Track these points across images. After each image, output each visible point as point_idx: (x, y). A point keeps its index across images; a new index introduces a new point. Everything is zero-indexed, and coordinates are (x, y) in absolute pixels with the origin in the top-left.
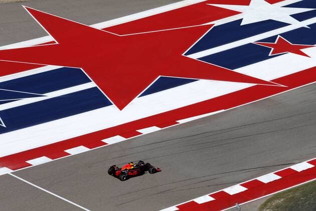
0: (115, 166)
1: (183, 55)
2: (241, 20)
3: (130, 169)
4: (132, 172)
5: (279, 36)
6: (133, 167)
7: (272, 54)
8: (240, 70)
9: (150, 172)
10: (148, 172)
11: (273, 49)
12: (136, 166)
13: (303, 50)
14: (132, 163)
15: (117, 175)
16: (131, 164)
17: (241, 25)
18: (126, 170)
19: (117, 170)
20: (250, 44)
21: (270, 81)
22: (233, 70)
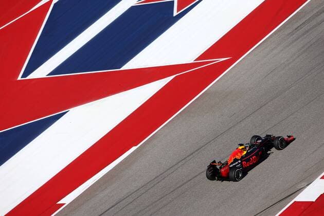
0: (214, 162)
1: (19, 78)
3: (242, 157)
4: (248, 160)
6: (245, 152)
8: (135, 63)
9: (278, 149)
10: (273, 149)
12: (250, 147)
14: (241, 145)
15: (224, 175)
16: (241, 148)
18: (236, 160)
19: (220, 168)
21: (195, 60)
22: (122, 69)
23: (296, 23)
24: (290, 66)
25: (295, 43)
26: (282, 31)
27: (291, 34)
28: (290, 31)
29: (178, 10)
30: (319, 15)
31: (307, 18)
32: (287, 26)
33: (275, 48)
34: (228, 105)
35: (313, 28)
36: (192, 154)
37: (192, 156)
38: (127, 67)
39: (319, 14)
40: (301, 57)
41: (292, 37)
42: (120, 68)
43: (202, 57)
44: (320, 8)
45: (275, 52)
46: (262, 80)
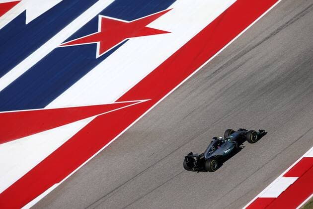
2: (23, 15)
5: (100, 17)
7: (101, 53)
8: (58, 103)
11: (98, 43)
13: (152, 25)
17: (27, 22)
20: (57, 50)
21: (116, 101)
22: (45, 108)
23: (214, 67)
24: (208, 108)
25: (213, 86)
26: (200, 74)
27: (210, 77)
28: (208, 75)
29: (101, 52)
30: (236, 60)
31: (225, 63)
32: (206, 70)
33: (193, 91)
34: (147, 145)
35: (231, 71)
36: (112, 191)
37: (112, 194)
38: (50, 106)
39: (236, 58)
40: (218, 100)
41: (209, 81)
42: (43, 108)
43: (124, 98)
44: (237, 53)
45: (193, 94)
46: (180, 121)
